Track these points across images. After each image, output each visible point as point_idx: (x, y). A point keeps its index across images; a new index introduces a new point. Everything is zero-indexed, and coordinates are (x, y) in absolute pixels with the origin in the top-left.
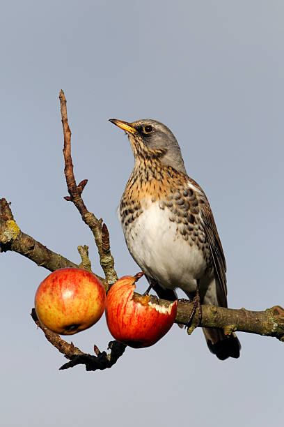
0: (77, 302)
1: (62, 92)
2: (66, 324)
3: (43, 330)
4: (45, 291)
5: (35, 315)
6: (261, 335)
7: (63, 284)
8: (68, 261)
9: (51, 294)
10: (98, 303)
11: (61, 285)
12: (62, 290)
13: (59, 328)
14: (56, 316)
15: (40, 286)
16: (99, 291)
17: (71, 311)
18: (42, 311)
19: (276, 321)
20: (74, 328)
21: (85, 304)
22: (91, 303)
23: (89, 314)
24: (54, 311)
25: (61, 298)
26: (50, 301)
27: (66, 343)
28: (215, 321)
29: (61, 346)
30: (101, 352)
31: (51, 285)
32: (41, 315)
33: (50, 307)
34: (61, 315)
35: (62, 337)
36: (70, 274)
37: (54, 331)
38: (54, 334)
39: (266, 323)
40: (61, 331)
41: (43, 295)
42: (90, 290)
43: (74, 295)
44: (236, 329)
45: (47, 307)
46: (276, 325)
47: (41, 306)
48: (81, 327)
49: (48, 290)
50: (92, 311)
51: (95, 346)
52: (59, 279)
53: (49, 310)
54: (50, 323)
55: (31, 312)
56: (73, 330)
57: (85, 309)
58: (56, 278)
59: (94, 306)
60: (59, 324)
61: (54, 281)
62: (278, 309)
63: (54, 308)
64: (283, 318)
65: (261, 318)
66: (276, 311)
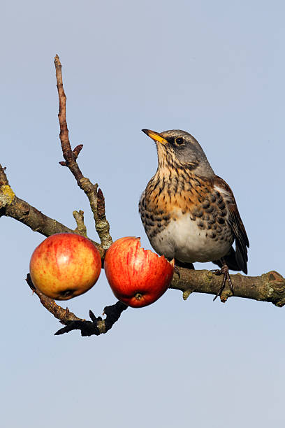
0: (72, 267)
1: (57, 57)
2: (61, 289)
3: (38, 295)
4: (40, 256)
5: (29, 280)
6: (257, 300)
7: (58, 249)
8: (63, 226)
9: (46, 259)
11: (56, 250)
12: (57, 255)
13: (54, 293)
14: (51, 281)
15: (35, 251)
16: (95, 256)
17: (66, 277)
18: (38, 277)
19: (272, 286)
20: (69, 293)
21: (80, 269)
22: (86, 268)
23: (85, 280)
24: (49, 276)
25: (56, 263)
26: (45, 266)
27: (61, 308)
28: (211, 286)
29: (56, 311)
30: (97, 317)
31: (46, 250)
32: (36, 280)
33: (45, 272)
34: (57, 280)
35: (58, 303)
36: (66, 240)
37: (49, 297)
38: (50, 299)
39: (262, 288)
40: (56, 296)
41: (38, 260)
42: (85, 256)
43: (70, 260)
44: (231, 294)
45: (42, 272)
46: (271, 290)
47: (36, 271)
48: (76, 293)
49: (43, 255)
50: (87, 276)
51: (90, 311)
52: (53, 244)
53: (44, 275)
54: (45, 289)
55: (26, 277)
56: (68, 295)
57: (80, 274)
58: (52, 243)
59: (89, 272)
60: (54, 290)
61: (49, 246)
62: (274, 274)
63: (49, 274)
64: (279, 283)
65: (257, 283)
66: (272, 276)
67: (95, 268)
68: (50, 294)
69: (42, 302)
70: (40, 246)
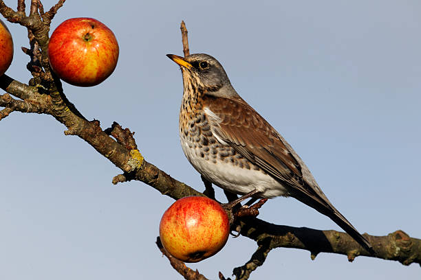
0: (201, 229)
1: (183, 23)
2: (191, 251)
3: (168, 257)
4: (169, 220)
5: (159, 243)
6: (384, 259)
7: (187, 212)
8: (191, 189)
9: (176, 222)
10: (222, 231)
11: (185, 214)
12: (187, 218)
13: (184, 255)
14: (181, 244)
15: (164, 215)
16: (223, 218)
17: (196, 239)
18: (167, 240)
19: (398, 245)
20: (198, 255)
21: (209, 231)
22: (215, 230)
23: (214, 242)
24: (179, 239)
25: (186, 226)
26: (174, 230)
27: (191, 270)
28: (338, 246)
29: (186, 273)
30: (226, 278)
31: (175, 213)
32: (166, 244)
33: (174, 235)
34: (187, 243)
35: (187, 265)
36: (194, 203)
37: (179, 259)
38: (180, 262)
39: (388, 247)
40: (187, 258)
41: (168, 223)
42: (214, 218)
43: (199, 223)
44: (359, 253)
45: (171, 235)
46: (398, 249)
47: (165, 234)
48: (206, 255)
49: (173, 219)
50: (216, 238)
51: (220, 273)
52: (183, 207)
53: (174, 238)
54: (175, 252)
55: (156, 240)
56: (197, 258)
57: (210, 237)
58: (180, 207)
59: (218, 234)
60: (184, 252)
61: (178, 210)
62: (401, 233)
63: (178, 236)
64: (405, 242)
65: (384, 242)
66: (399, 235)
67: (224, 230)
68: (180, 256)
69: (172, 264)
70: (169, 209)
